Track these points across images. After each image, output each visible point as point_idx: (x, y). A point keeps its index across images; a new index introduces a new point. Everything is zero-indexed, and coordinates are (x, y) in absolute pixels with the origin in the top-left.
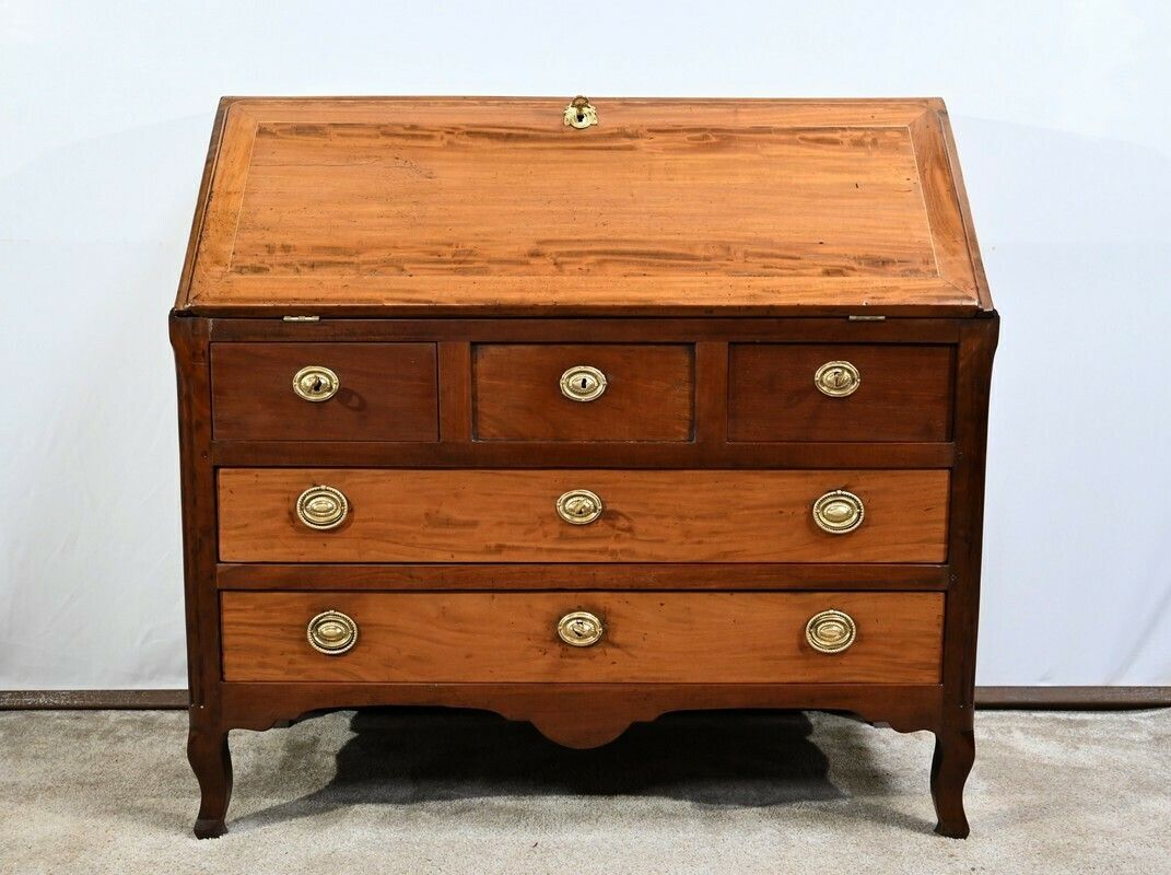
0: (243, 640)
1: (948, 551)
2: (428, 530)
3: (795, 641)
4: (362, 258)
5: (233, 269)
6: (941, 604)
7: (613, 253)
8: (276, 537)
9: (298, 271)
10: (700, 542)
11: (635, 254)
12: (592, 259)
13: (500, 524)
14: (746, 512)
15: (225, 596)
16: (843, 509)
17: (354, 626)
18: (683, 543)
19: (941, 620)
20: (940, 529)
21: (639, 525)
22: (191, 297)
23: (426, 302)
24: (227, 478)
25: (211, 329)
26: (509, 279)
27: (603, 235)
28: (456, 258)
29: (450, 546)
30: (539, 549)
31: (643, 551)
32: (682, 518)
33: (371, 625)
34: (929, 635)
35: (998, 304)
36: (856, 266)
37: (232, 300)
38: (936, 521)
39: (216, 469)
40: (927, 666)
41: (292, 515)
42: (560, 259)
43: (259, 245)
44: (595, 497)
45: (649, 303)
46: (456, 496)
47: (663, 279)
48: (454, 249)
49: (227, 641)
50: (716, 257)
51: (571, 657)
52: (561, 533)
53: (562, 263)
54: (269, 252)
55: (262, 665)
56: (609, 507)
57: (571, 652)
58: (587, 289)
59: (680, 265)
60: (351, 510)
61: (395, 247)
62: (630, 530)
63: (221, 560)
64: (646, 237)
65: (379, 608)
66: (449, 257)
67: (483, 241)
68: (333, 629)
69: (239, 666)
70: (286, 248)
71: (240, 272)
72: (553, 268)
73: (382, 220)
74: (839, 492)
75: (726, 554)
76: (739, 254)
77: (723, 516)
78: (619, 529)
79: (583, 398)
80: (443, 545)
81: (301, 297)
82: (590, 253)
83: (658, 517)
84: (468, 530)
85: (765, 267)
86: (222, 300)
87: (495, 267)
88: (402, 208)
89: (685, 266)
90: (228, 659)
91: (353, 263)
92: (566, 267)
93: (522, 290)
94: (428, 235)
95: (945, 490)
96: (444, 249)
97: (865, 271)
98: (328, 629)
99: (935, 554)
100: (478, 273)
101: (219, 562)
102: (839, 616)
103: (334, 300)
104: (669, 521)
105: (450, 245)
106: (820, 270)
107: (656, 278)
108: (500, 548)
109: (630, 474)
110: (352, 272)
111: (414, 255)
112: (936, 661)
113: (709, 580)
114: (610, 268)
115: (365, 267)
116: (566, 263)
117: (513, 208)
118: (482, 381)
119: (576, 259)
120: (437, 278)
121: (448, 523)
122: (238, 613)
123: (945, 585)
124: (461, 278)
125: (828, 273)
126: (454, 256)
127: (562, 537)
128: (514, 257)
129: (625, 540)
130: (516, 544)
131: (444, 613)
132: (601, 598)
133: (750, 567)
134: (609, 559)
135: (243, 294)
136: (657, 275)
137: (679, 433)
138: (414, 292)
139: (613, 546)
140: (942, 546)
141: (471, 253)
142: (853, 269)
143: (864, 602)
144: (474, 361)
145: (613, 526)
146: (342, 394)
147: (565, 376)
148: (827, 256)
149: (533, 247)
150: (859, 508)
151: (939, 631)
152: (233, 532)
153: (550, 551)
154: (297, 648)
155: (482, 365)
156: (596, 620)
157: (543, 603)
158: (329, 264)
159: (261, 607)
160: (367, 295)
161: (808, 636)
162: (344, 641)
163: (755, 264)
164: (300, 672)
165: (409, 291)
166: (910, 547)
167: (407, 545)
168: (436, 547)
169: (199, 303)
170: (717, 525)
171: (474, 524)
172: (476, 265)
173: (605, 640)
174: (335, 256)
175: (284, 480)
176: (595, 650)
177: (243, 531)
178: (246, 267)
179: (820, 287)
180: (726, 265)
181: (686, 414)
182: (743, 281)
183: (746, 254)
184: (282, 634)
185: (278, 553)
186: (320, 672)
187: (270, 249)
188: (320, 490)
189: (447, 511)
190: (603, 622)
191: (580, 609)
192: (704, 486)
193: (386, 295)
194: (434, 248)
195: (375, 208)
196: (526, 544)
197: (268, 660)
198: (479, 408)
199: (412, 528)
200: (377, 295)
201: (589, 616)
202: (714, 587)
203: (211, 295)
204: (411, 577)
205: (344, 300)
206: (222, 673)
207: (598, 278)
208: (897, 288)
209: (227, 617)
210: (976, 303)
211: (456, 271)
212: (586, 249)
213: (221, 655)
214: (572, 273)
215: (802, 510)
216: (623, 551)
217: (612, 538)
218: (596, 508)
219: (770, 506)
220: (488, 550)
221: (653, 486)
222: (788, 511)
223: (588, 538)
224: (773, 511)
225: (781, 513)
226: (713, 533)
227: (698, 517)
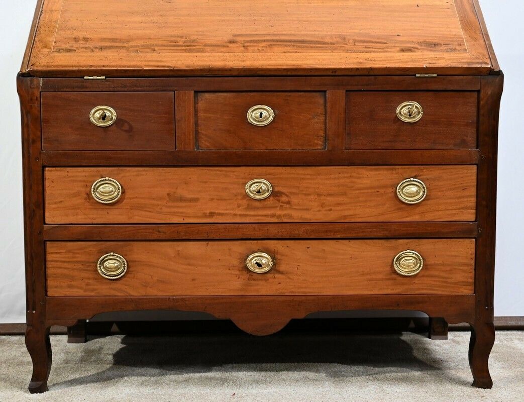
0: (59, 271)
1: (477, 214)
2: (170, 204)
3: (388, 269)
4: (131, 44)
5: (55, 50)
6: (473, 246)
7: (277, 41)
8: (79, 208)
9: (93, 51)
10: (330, 210)
11: (291, 41)
12: (265, 44)
13: (212, 199)
14: (358, 192)
15: (48, 244)
16: (414, 189)
17: (125, 262)
18: (319, 211)
19: (473, 256)
20: (472, 201)
21: (294, 200)
22: (30, 65)
23: (168, 67)
24: (50, 173)
25: (41, 85)
26: (216, 54)
27: (272, 31)
28: (185, 44)
29: (182, 213)
30: (235, 215)
31: (297, 215)
32: (319, 195)
33: (135, 261)
34: (467, 265)
35: (503, 67)
36: (419, 47)
37: (54, 66)
38: (470, 196)
39: (44, 167)
40: (466, 284)
41: (89, 195)
42: (246, 44)
43: (69, 38)
44: (267, 183)
45: (299, 67)
46: (186, 183)
47: (307, 54)
48: (184, 39)
49: (50, 271)
50: (337, 43)
51: (254, 280)
52: (248, 205)
53: (248, 46)
54: (76, 41)
55: (70, 286)
56: (276, 189)
57: (255, 276)
58: (262, 60)
59: (317, 47)
60: (123, 192)
61: (149, 39)
62: (288, 203)
63: (46, 222)
64: (296, 33)
65: (140, 251)
66: (181, 43)
67: (201, 35)
68: (113, 264)
69: (56, 287)
70: (86, 39)
71: (59, 52)
72: (243, 49)
73: (142, 25)
74: (412, 179)
75: (345, 217)
76: (351, 41)
77: (345, 194)
78: (282, 202)
79: (261, 124)
80: (177, 213)
81: (95, 65)
82: (264, 41)
83: (306, 195)
84: (192, 204)
85: (366, 48)
86: (48, 67)
87: (208, 49)
88: (154, 18)
89: (320, 47)
90: (50, 283)
91: (125, 47)
92: (250, 48)
93: (224, 61)
94: (169, 32)
95: (475, 177)
96: (179, 39)
97: (423, 49)
98: (109, 264)
99: (470, 216)
100: (198, 52)
101: (45, 224)
102: (412, 253)
103: (114, 66)
104: (312, 197)
105: (182, 37)
106: (398, 49)
107: (304, 54)
108: (212, 214)
109: (288, 169)
110: (124, 51)
111: (160, 42)
112: (472, 280)
113: (337, 232)
114: (276, 49)
115: (131, 49)
116: (251, 46)
117: (219, 18)
118: (201, 114)
119: (255, 44)
120: (174, 54)
121: (181, 199)
122: (55, 254)
123: (475, 234)
124: (188, 54)
125: (403, 51)
126: (184, 43)
127: (249, 207)
128: (219, 43)
129: (286, 208)
130: (222, 212)
131: (178, 254)
132: (272, 244)
133: (359, 224)
134: (276, 221)
135: (60, 63)
136: (304, 52)
137: (317, 144)
138: (161, 61)
139: (279, 212)
140: (474, 211)
141: (194, 41)
142: (417, 49)
143: (428, 245)
144: (196, 103)
145: (279, 201)
146: (119, 122)
147: (250, 111)
148: (402, 42)
149: (231, 38)
150: (424, 188)
151: (473, 262)
152: (54, 206)
153: (241, 215)
154: (91, 276)
155: (201, 105)
156: (269, 257)
157: (238, 247)
158: (111, 47)
159: (69, 251)
160: (134, 63)
161: (395, 266)
162: (119, 271)
163: (360, 46)
164: (93, 290)
165: (158, 61)
166: (454, 212)
167: (158, 212)
168: (174, 214)
169: (35, 68)
170: (340, 199)
171: (196, 200)
172: (197, 47)
173: (274, 269)
174: (115, 43)
175: (84, 174)
176: (269, 276)
177: (59, 205)
178: (63, 49)
179: (399, 58)
180: (343, 47)
181: (322, 133)
182: (354, 55)
183: (355, 41)
184: (82, 267)
185: (80, 218)
186: (105, 290)
187: (76, 40)
188: (105, 180)
189: (182, 192)
190: (273, 258)
191: (259, 251)
192: (332, 176)
193: (145, 63)
194: (173, 39)
195: (138, 19)
196: (227, 212)
197: (73, 283)
198: (200, 131)
199: (159, 203)
200: (140, 64)
201: (265, 255)
202: (339, 236)
203: (42, 64)
204: (159, 232)
205: (120, 66)
206: (46, 291)
207: (269, 54)
208: (444, 58)
209: (49, 257)
210: (489, 66)
211: (185, 51)
212: (262, 39)
213: (46, 280)
214: (254, 51)
215: (390, 190)
216: (284, 215)
217: (278, 208)
218: (268, 189)
219: (371, 188)
220: (205, 216)
221: (302, 176)
222: (382, 191)
223: (264, 208)
224: (373, 191)
225: (378, 192)
226: (339, 204)
227: (329, 195)
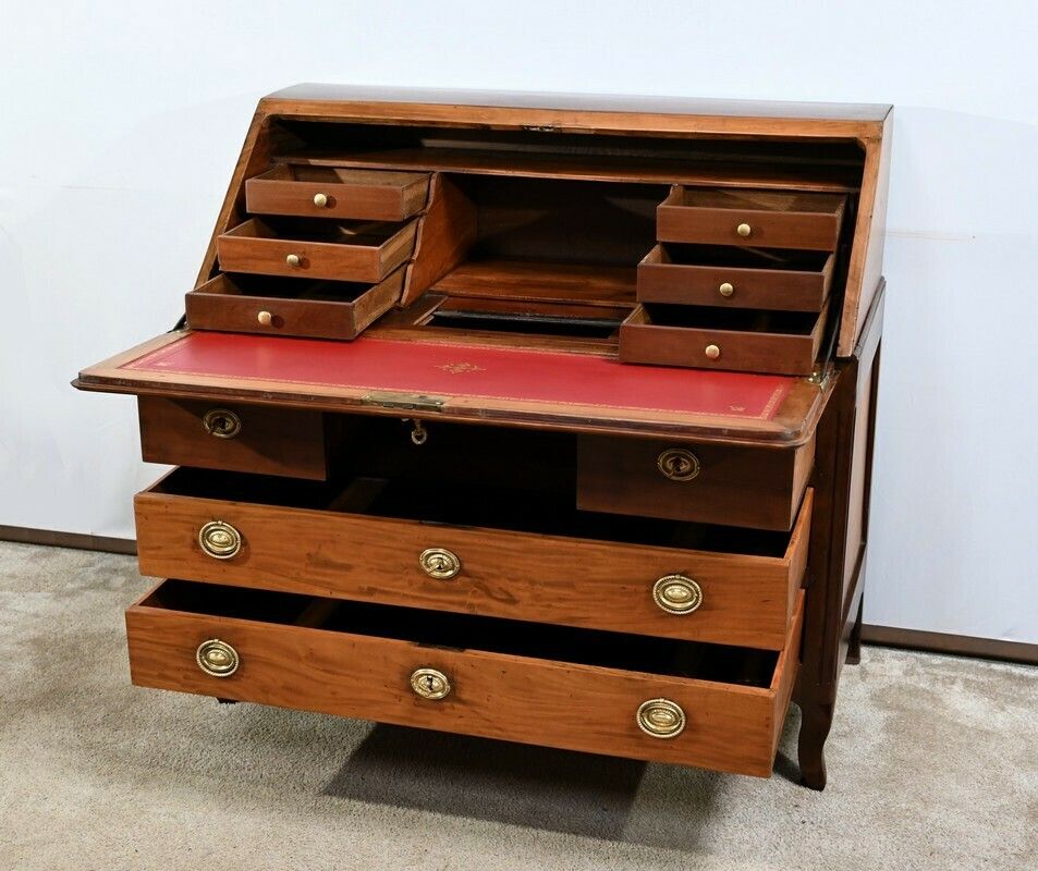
0: (146, 654)
2: (310, 569)
8: (184, 560)
10: (549, 606)
13: (371, 570)
14: (591, 585)
16: (682, 592)
17: (236, 654)
18: (532, 605)
20: (778, 621)
21: (494, 585)
29: (329, 583)
30: (405, 596)
32: (532, 582)
33: (251, 656)
38: (775, 613)
40: (756, 761)
41: (195, 543)
44: (453, 557)
46: (333, 542)
51: (424, 707)
52: (424, 584)
56: (466, 567)
57: (424, 702)
60: (243, 547)
62: (485, 589)
65: (256, 642)
68: (218, 655)
69: (144, 675)
74: (678, 576)
77: (570, 585)
78: (476, 587)
80: (322, 583)
83: (511, 580)
84: (344, 573)
98: (214, 655)
99: (772, 642)
102: (669, 706)
104: (520, 585)
108: (371, 591)
121: (327, 564)
127: (425, 588)
129: (481, 596)
130: (385, 589)
139: (471, 600)
145: (470, 584)
150: (697, 593)
152: (151, 552)
153: (415, 598)
154: (185, 666)
156: (444, 679)
161: (639, 719)
166: (747, 633)
167: (292, 578)
168: (316, 583)
170: (563, 592)
171: (347, 568)
173: (453, 696)
176: (444, 704)
177: (157, 552)
184: (176, 654)
188: (218, 525)
189: (327, 553)
190: (451, 681)
191: (430, 666)
192: (553, 557)
196: (395, 590)
197: (167, 673)
199: (296, 565)
201: (438, 674)
215: (644, 588)
216: (479, 606)
217: (470, 593)
218: (454, 565)
219: (613, 581)
220: (361, 591)
221: (507, 553)
222: (631, 588)
223: (448, 591)
224: (616, 586)
225: (624, 588)
226: (561, 599)
227: (547, 584)
